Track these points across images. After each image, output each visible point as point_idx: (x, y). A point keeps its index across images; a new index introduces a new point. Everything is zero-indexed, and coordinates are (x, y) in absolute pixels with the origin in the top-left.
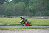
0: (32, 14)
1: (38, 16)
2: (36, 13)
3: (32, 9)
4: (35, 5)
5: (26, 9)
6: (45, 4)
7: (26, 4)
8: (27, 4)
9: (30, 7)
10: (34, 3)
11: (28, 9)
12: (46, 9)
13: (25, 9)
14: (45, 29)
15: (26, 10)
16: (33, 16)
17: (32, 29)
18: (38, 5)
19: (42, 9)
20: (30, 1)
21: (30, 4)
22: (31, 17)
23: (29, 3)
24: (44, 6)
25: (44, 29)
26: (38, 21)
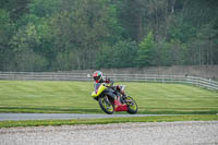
0: (43, 61)
1: (70, 69)
2: (60, 56)
3: (41, 40)
4: (53, 20)
5: (15, 38)
6: (99, 17)
7: (14, 18)
8: (18, 18)
9: (30, 30)
10: (50, 12)
11: (23, 39)
12: (102, 38)
13: (10, 37)
14: (100, 126)
15: (16, 43)
16: (47, 68)
17: (40, 128)
18: (68, 20)
19: (87, 38)
20: (31, 5)
21: (31, 16)
22: (37, 74)
23: (29, 13)
24: (96, 24)
25: (93, 126)
26: (69, 92)
